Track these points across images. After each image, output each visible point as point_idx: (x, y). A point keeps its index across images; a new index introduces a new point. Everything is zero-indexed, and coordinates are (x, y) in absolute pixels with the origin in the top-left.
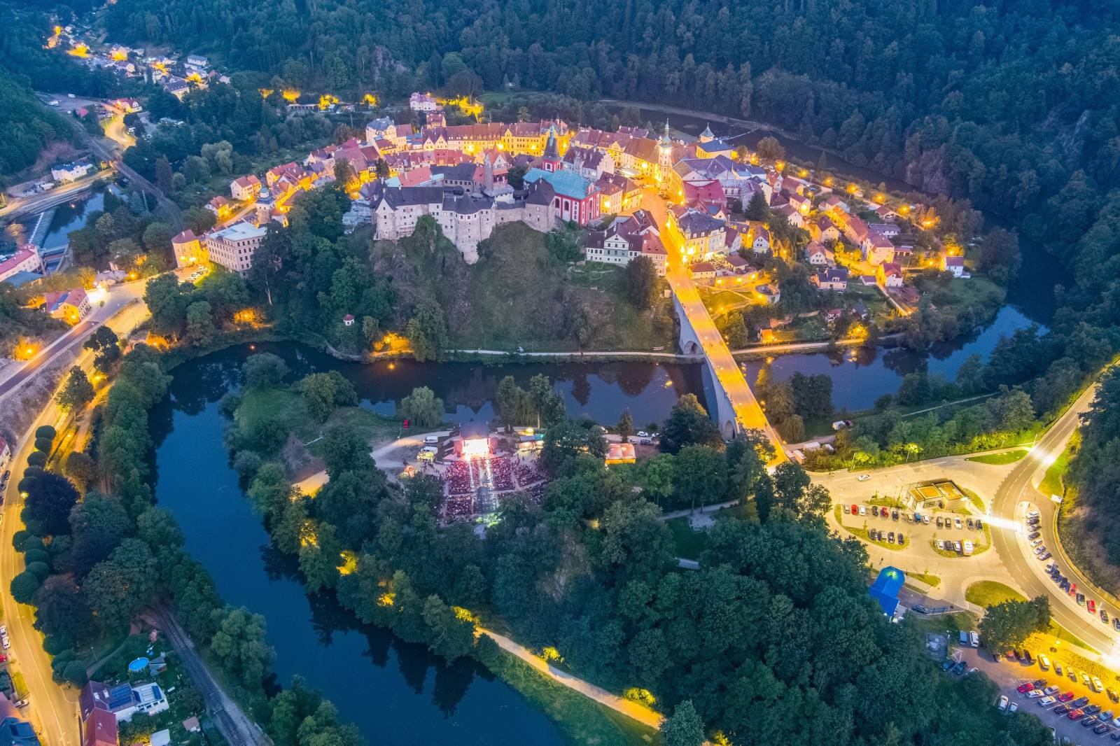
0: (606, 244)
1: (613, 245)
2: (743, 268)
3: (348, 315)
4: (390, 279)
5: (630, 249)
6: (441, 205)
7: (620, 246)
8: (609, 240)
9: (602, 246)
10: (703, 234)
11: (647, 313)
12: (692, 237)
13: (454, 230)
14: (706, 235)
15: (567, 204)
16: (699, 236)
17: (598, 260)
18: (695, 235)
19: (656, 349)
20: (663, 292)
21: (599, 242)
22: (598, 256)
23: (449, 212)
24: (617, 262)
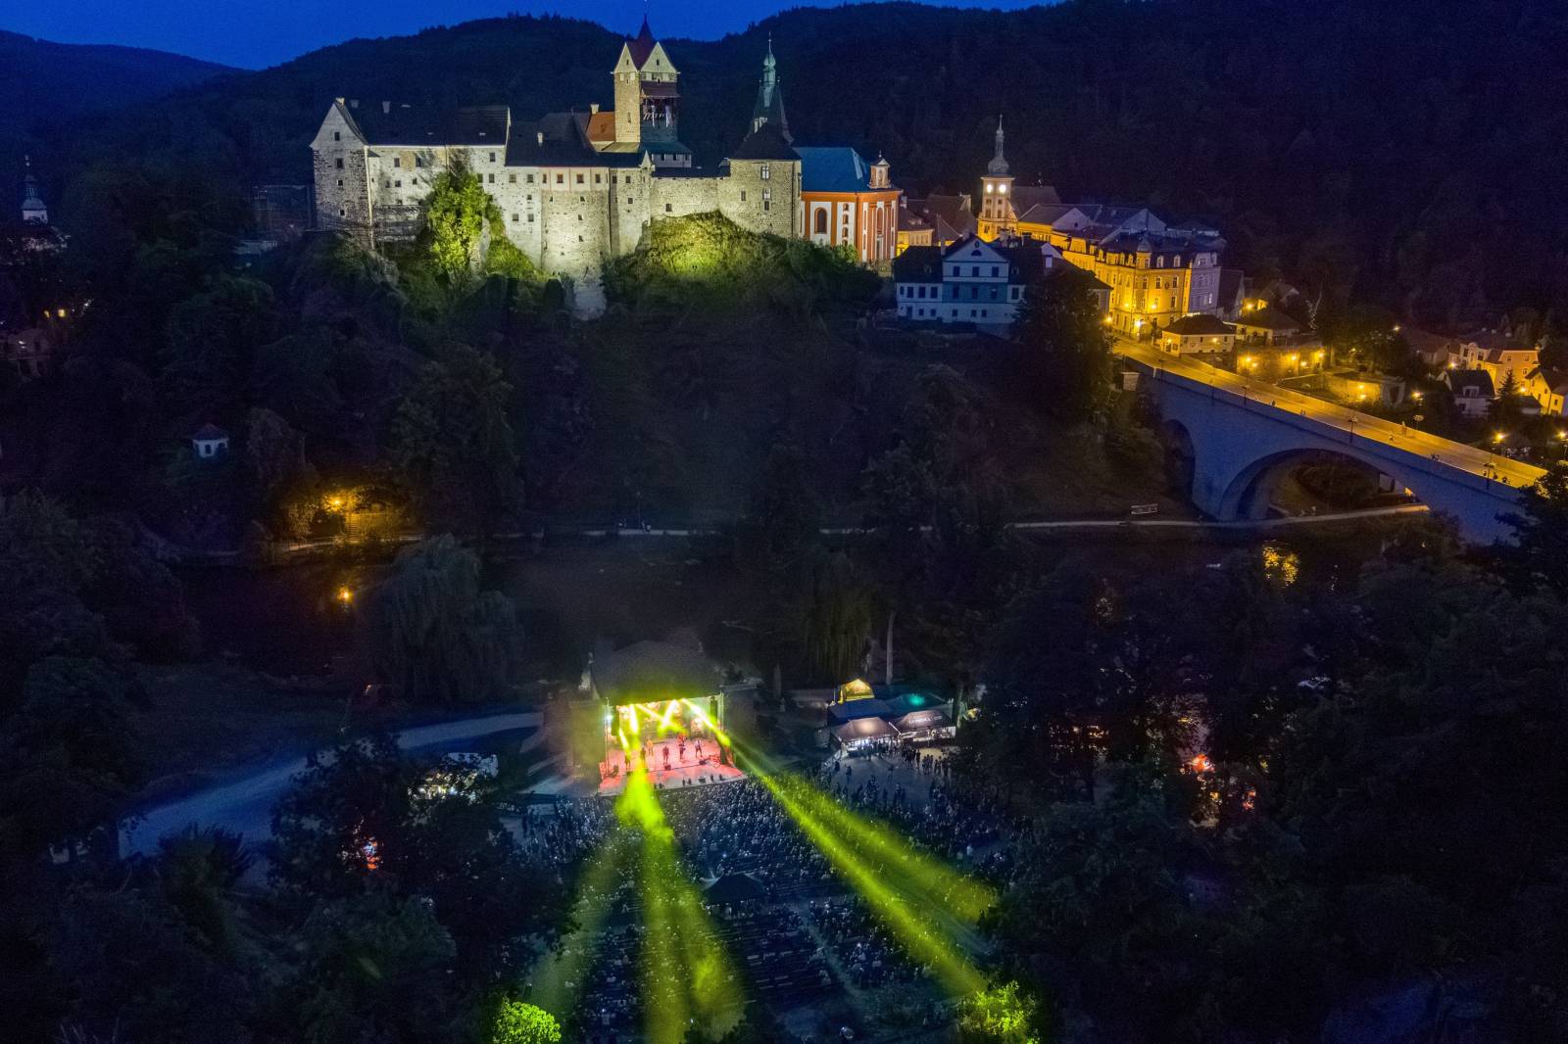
0: (947, 268)
1: (966, 270)
2: (1289, 333)
3: (210, 427)
4: (349, 328)
5: (1012, 279)
6: (500, 150)
7: (986, 271)
8: (957, 256)
9: (937, 276)
10: (1177, 260)
11: (1084, 430)
12: (1153, 265)
13: (537, 226)
14: (1184, 265)
15: (822, 213)
16: (1169, 265)
17: (927, 316)
18: (1161, 260)
19: (1137, 509)
20: (1119, 381)
21: (928, 269)
22: (928, 304)
23: (521, 172)
24: (978, 320)
